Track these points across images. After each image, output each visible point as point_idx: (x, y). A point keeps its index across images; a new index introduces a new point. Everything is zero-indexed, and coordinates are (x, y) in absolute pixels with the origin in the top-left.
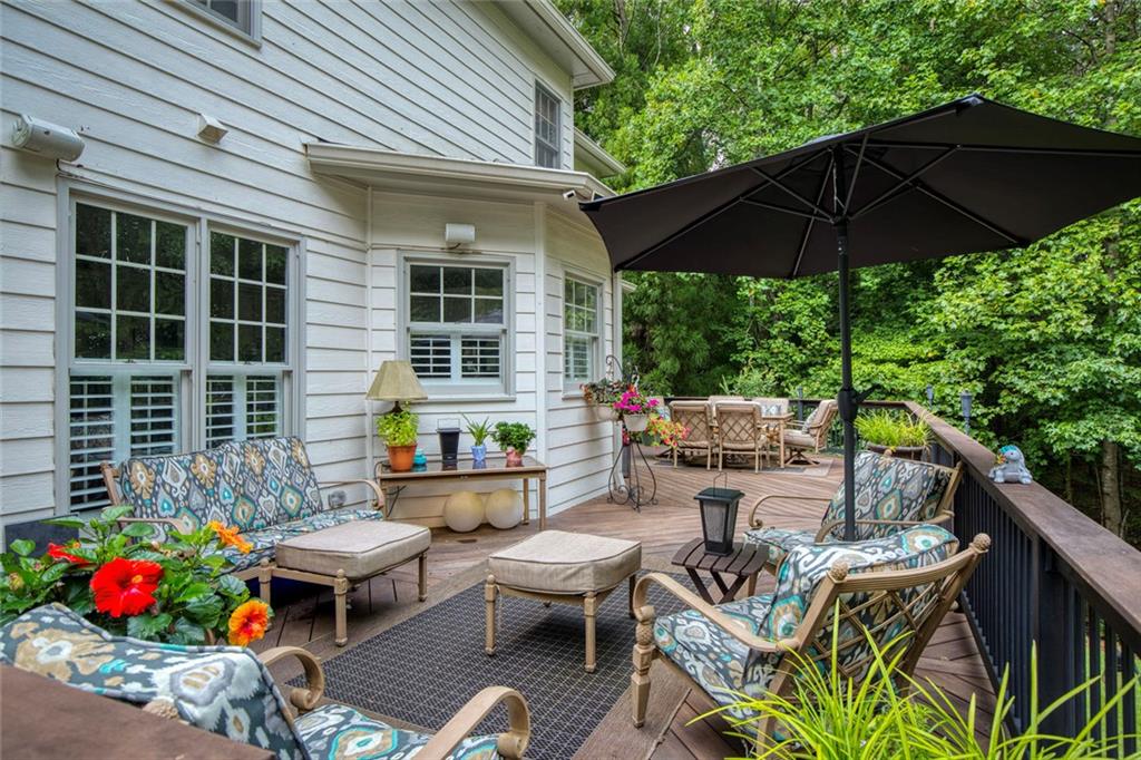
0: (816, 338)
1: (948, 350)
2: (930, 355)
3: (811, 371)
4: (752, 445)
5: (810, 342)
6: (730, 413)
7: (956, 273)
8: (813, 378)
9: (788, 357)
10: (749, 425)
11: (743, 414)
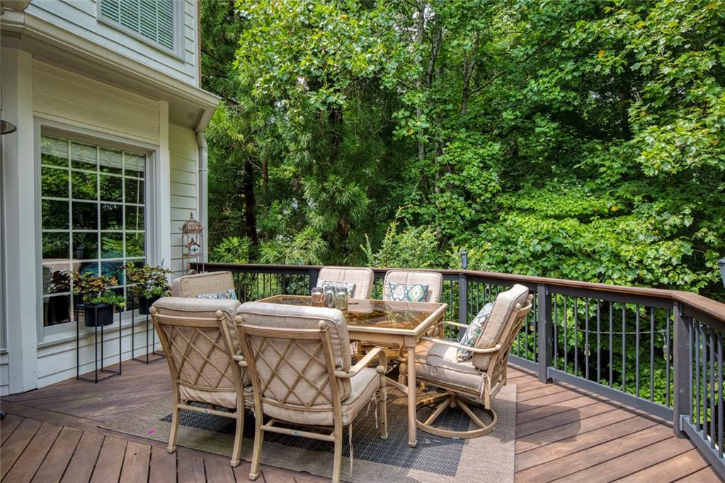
0: (486, 191)
1: (636, 203)
2: (614, 209)
3: (481, 228)
4: (325, 418)
5: (480, 195)
6: (267, 338)
7: (656, 105)
8: (483, 235)
9: (456, 211)
10: (315, 371)
11: (296, 342)
